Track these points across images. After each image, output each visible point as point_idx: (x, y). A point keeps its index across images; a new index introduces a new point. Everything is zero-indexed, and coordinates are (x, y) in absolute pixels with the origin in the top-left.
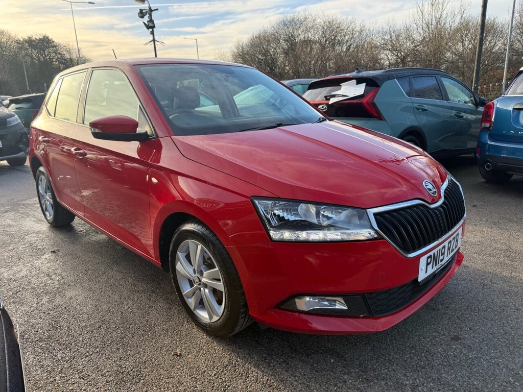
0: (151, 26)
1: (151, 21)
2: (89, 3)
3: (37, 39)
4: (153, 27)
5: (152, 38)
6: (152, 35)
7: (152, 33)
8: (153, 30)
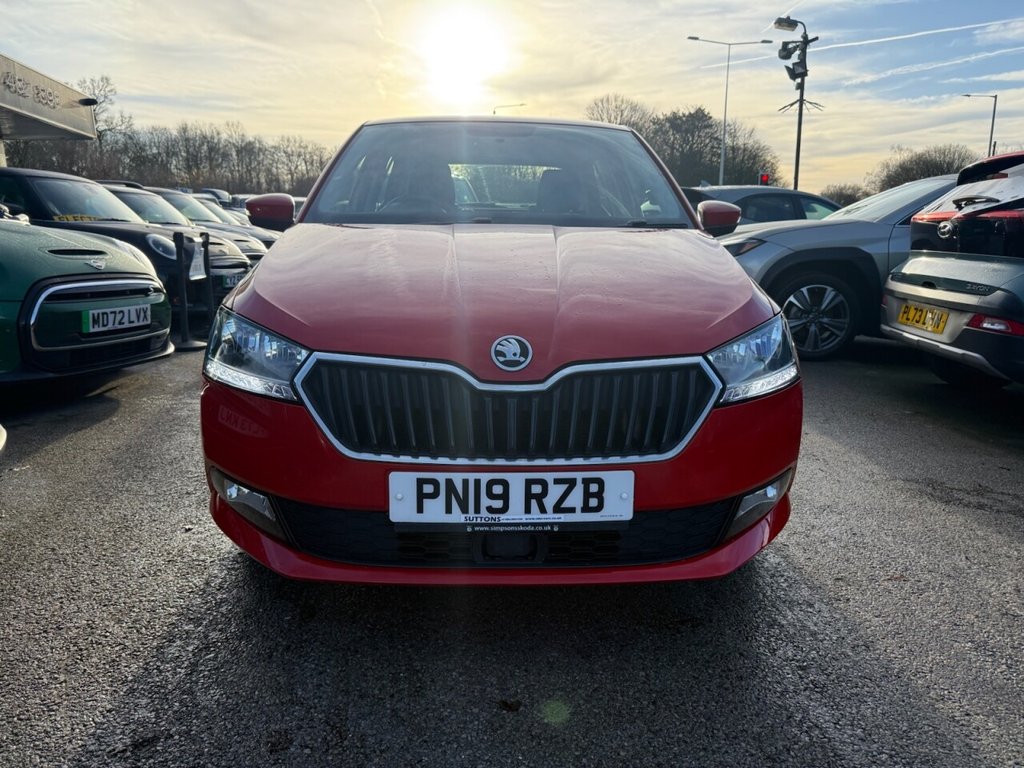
0: (798, 72)
1: (802, 62)
2: (764, 42)
3: (684, 115)
4: (804, 74)
5: (798, 97)
6: (799, 91)
7: (801, 87)
8: (803, 80)
